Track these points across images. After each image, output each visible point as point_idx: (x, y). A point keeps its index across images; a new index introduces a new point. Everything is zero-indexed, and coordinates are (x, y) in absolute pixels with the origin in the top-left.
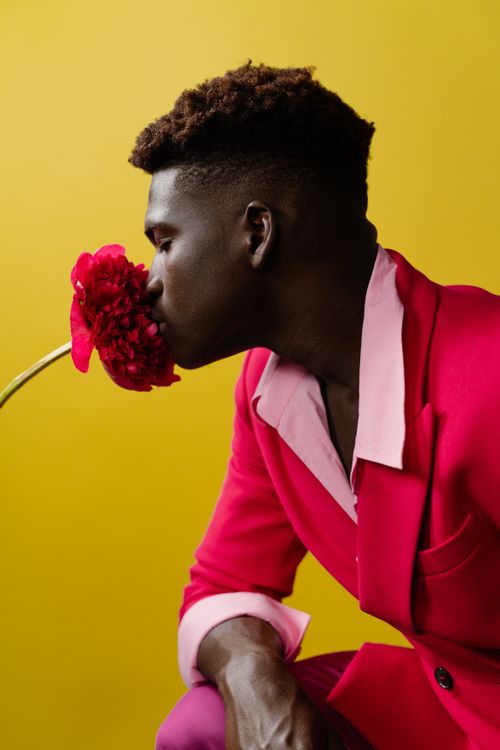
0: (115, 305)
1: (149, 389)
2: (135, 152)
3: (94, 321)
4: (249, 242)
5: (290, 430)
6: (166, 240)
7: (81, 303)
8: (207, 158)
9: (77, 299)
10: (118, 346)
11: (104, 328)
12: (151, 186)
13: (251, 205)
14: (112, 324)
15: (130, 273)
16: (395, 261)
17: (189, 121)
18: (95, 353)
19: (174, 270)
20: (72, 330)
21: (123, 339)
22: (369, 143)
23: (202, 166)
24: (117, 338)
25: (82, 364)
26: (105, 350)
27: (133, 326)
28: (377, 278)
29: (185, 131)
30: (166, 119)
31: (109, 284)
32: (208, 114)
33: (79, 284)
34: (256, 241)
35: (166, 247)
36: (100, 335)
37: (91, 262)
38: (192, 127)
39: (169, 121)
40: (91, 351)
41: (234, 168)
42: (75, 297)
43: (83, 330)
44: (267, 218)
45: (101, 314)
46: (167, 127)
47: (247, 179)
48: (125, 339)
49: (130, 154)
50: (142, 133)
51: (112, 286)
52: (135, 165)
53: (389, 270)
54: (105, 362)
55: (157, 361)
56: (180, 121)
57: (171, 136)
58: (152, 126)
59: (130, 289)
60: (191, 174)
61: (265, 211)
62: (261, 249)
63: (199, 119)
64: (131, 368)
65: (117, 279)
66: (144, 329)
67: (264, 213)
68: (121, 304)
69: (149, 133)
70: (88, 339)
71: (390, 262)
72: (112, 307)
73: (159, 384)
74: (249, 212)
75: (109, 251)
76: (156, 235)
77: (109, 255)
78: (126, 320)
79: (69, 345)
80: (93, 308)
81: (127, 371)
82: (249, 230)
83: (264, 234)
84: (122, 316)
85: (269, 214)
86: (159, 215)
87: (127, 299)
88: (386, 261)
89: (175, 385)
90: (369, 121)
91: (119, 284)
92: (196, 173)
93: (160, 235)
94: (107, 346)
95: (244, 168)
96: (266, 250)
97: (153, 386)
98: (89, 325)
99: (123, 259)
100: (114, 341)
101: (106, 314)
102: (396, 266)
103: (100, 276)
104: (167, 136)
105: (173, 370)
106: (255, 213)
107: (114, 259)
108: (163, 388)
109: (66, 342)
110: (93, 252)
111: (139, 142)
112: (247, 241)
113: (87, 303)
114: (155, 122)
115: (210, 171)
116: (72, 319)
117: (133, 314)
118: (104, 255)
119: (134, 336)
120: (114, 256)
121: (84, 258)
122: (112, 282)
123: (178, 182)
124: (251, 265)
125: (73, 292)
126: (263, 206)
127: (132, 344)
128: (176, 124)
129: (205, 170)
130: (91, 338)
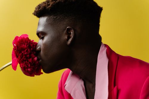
0: (25, 51)
1: (34, 76)
2: (35, 11)
3: (19, 55)
4: (67, 38)
5: (74, 94)
6: (43, 36)
7: (15, 50)
8: (56, 14)
9: (14, 49)
10: (25, 63)
11: (21, 58)
12: (39, 21)
13: (68, 27)
14: (24, 56)
15: (30, 42)
16: (106, 47)
17: (51, 3)
18: (19, 65)
19: (45, 45)
20: (12, 58)
21: (27, 61)
22: (101, 13)
23: (54, 16)
24: (25, 61)
25: (15, 68)
26: (22, 64)
27: (30, 57)
28: (101, 52)
29: (50, 6)
30: (44, 3)
31: (24, 45)
32: (57, 2)
33: (15, 45)
34: (69, 37)
35: (43, 38)
36: (20, 59)
37: (19, 39)
38: (52, 5)
39: (45, 3)
40: (17, 64)
41: (63, 17)
42: (13, 48)
43: (15, 58)
44: (72, 31)
45: (21, 54)
46: (45, 5)
47: (67, 20)
48: (28, 61)
49: (33, 12)
50: (37, 6)
51: (25, 46)
52: (35, 15)
53: (104, 49)
54: (21, 68)
55: (36, 68)
56: (49, 3)
57: (46, 7)
58: (40, 4)
59: (30, 47)
60: (51, 18)
61: (72, 29)
62: (70, 40)
63: (54, 3)
64: (29, 70)
65: (26, 44)
66: (33, 58)
67: (71, 30)
68: (27, 51)
69: (39, 6)
70: (17, 61)
71: (105, 47)
72: (24, 52)
73: (37, 75)
74: (67, 30)
75: (24, 36)
76: (40, 35)
77: (24, 37)
78: (28, 56)
79: (11, 63)
80: (19, 52)
81: (28, 71)
82: (67, 34)
83: (71, 36)
84: (27, 54)
85: (73, 30)
86: (41, 29)
87: (29, 50)
88: (104, 47)
89: (41, 75)
90: (101, 7)
91: (27, 45)
92: (52, 18)
93: (41, 35)
94: (22, 63)
95: (66, 17)
96: (71, 40)
97: (35, 75)
98: (17, 57)
99: (28, 38)
100: (24, 62)
101: (22, 54)
102: (106, 48)
103: (21, 43)
104: (45, 7)
105: (41, 70)
106: (69, 30)
107: (25, 38)
108: (38, 76)
109: (10, 62)
110: (19, 36)
111: (36, 8)
112: (66, 37)
113: (17, 50)
114: (41, 3)
115: (56, 18)
116: (12, 55)
117: (30, 54)
118: (23, 37)
119: (30, 60)
120: (25, 37)
121: (17, 38)
122: (25, 45)
123: (47, 20)
124: (67, 44)
125: (13, 47)
126: (71, 28)
127: (30, 63)
128: (47, 4)
129: (55, 17)
130: (18, 61)
